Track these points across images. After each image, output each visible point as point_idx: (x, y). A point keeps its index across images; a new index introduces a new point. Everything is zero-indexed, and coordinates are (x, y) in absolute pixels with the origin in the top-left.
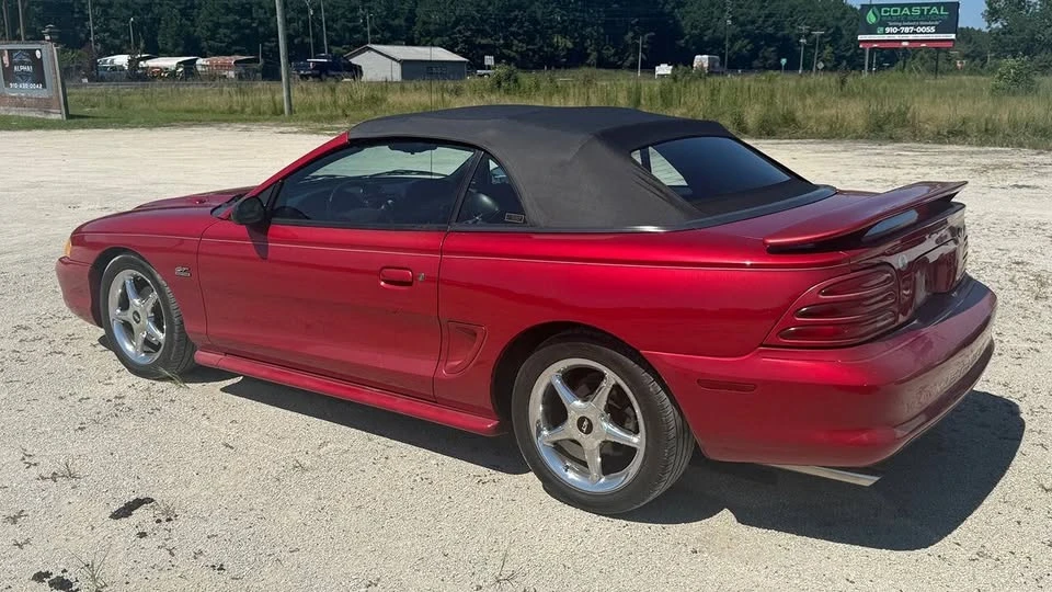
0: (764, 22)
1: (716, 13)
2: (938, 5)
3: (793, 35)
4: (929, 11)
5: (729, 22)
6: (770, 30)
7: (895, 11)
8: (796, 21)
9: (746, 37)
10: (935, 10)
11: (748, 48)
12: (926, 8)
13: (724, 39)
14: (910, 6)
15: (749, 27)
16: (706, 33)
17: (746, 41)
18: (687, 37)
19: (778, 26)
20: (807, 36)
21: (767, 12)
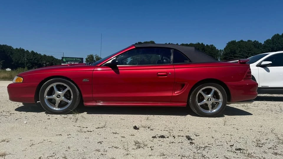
0: (34, 60)
1: (22, 57)
2: (79, 58)
3: (42, 63)
4: (77, 59)
5: (26, 59)
6: (36, 62)
7: (70, 59)
8: (42, 60)
9: (30, 63)
10: (78, 59)
11: (31, 66)
12: (76, 59)
13: (25, 63)
14: (73, 58)
15: (30, 61)
16: (20, 61)
17: (30, 64)
18: (14, 62)
19: (38, 61)
20: (45, 64)
21: (35, 57)
